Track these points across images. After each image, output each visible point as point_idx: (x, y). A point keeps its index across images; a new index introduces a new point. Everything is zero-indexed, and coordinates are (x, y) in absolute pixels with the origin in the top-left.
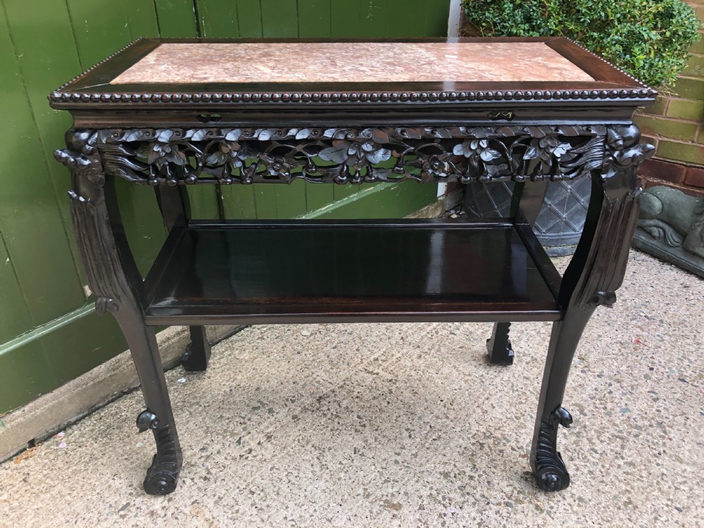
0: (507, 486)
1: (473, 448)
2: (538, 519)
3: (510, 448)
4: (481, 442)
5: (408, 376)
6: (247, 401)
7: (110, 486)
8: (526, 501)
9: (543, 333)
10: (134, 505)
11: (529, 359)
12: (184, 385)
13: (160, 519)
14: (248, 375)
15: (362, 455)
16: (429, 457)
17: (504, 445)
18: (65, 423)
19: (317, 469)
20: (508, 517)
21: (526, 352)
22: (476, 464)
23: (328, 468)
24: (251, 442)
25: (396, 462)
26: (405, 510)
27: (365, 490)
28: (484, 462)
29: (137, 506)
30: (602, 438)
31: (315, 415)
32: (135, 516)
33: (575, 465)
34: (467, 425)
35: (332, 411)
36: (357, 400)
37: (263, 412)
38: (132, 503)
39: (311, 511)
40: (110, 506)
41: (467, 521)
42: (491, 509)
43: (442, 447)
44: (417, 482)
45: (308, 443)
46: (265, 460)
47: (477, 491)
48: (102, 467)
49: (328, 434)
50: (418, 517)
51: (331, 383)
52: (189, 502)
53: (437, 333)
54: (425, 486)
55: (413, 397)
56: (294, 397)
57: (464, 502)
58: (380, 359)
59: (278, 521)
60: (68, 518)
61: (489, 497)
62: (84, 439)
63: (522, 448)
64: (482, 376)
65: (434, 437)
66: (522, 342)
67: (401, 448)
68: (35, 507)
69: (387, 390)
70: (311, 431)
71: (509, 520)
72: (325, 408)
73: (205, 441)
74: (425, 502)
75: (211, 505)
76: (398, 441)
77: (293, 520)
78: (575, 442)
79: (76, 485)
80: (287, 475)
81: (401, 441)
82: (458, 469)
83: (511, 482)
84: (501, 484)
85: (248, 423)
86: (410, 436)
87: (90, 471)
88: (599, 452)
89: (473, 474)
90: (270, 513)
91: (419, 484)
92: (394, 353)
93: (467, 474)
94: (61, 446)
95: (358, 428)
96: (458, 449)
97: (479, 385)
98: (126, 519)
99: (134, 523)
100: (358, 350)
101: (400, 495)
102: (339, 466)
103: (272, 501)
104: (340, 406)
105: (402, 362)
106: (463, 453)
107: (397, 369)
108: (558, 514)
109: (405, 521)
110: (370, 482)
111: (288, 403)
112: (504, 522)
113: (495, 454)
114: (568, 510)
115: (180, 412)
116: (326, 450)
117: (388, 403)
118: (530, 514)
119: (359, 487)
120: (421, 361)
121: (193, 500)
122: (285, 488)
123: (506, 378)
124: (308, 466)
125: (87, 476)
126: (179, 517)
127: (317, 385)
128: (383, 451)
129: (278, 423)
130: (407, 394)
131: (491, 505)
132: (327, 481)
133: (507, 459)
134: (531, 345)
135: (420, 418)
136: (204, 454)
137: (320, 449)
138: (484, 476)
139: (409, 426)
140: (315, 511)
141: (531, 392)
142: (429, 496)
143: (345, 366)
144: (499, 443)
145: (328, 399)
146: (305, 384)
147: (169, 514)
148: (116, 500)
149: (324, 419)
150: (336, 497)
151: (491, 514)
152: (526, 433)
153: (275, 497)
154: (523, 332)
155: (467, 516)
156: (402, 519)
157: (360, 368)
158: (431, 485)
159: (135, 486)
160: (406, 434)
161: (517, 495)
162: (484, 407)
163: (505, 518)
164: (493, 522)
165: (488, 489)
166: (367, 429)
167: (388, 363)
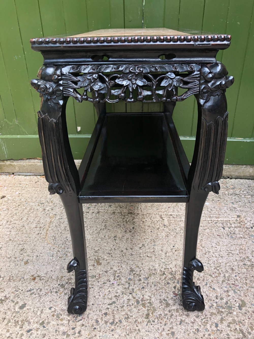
0: (149, 296)
1: (158, 272)
2: (141, 318)
4: (165, 273)
5: (175, 229)
8: (147, 308)
11: (249, 263)
13: (44, 212)
16: (135, 260)
19: (95, 232)
22: (150, 277)
23: (99, 234)
24: (91, 210)
25: (122, 251)
26: (99, 267)
27: (99, 250)
28: (154, 280)
30: (231, 325)
31: (120, 217)
33: (195, 320)
34: (170, 263)
35: (128, 219)
36: (141, 222)
38: (45, 204)
40: (40, 201)
41: (113, 291)
42: (128, 296)
43: (146, 261)
44: (118, 263)
45: (105, 223)
47: (133, 286)
49: (115, 225)
50: (100, 273)
51: (141, 211)
52: (54, 213)
53: (216, 223)
54: (119, 267)
55: (164, 237)
57: (123, 284)
61: (134, 292)
65: (149, 255)
67: (131, 248)
68: (29, 189)
69: (158, 227)
70: (112, 220)
71: (129, 306)
74: (110, 271)
75: (57, 218)
76: (134, 245)
82: (139, 273)
83: (152, 297)
84: (147, 293)
86: (140, 248)
88: (218, 328)
89: (142, 280)
91: (118, 264)
93: (140, 278)
95: (128, 231)
96: (151, 267)
99: (38, 208)
100: (169, 207)
101: (106, 262)
102: (103, 236)
104: (133, 220)
105: (180, 223)
106: (151, 270)
107: (174, 224)
108: (152, 326)
109: (95, 270)
110: (103, 249)
111: (118, 207)
112: (126, 305)
113: (163, 282)
114: (159, 330)
116: (107, 229)
117: (152, 231)
118: (141, 314)
119: (98, 247)
121: (56, 214)
123: (221, 261)
124: (95, 229)
126: (47, 215)
127: (136, 208)
128: (123, 244)
129: (106, 211)
130: (164, 234)
131: (131, 295)
133: (165, 288)
135: (154, 245)
137: (106, 227)
138: (145, 284)
139: (146, 244)
141: (224, 276)
142: (115, 271)
145: (132, 215)
146: (133, 205)
147: (47, 213)
149: (121, 220)
151: (126, 298)
155: (116, 289)
156: (95, 269)
157: (160, 213)
158: (121, 269)
160: (140, 246)
161: (147, 302)
163: (128, 304)
164: (122, 301)
165: (139, 289)
166: (130, 233)
167: (174, 219)
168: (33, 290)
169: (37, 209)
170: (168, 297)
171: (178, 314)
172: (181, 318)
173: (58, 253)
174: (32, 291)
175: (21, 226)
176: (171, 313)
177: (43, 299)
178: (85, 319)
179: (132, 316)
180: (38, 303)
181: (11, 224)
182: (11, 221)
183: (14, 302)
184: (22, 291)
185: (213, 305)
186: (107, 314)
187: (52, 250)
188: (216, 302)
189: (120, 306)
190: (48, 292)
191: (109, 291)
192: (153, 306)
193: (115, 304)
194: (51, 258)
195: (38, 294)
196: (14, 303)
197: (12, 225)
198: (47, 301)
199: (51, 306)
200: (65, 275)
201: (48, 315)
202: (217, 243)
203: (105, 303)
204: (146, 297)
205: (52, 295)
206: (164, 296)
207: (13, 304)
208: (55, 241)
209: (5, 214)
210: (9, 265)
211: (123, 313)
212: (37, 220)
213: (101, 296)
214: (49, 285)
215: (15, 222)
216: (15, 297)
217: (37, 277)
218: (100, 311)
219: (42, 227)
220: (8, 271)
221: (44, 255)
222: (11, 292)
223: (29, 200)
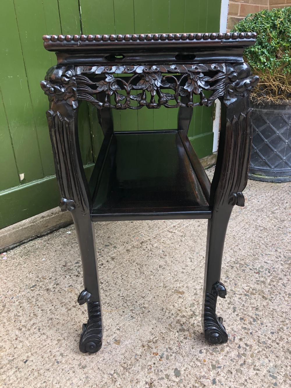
0: (246, 286)
1: (227, 268)
2: (263, 302)
3: (249, 269)
4: (232, 265)
5: (192, 234)
6: (102, 243)
7: (27, 277)
8: (257, 294)
9: (271, 217)
10: (39, 286)
11: (262, 228)
12: (70, 234)
13: (52, 292)
14: (104, 231)
15: (164, 268)
16: (202, 271)
17: (246, 267)
18: (7, 248)
19: (138, 274)
20: (246, 301)
21: (261, 225)
22: (228, 275)
23: (144, 274)
24: (103, 261)
25: (183, 272)
26: (186, 295)
27: (164, 284)
28: (233, 275)
29: (40, 286)
31: (139, 250)
32: (39, 290)
33: (287, 278)
34: (224, 257)
35: (148, 248)
36: (162, 244)
37: (111, 247)
38: (38, 285)
39: (133, 293)
40: (26, 285)
41: (222, 301)
45: (134, 262)
46: (110, 269)
47: (228, 288)
48: (24, 268)
49: (145, 258)
50: (193, 299)
51: (148, 236)
52: (67, 286)
54: (198, 284)
55: (194, 244)
56: (128, 241)
58: (176, 226)
59: (115, 296)
60: (4, 290)
61: (235, 291)
62: (16, 256)
63: (256, 269)
64: (234, 235)
66: (258, 220)
67: (186, 266)
69: (179, 240)
70: (136, 257)
72: (145, 247)
73: (78, 259)
75: (79, 288)
76: (184, 263)
77: (123, 296)
78: (287, 268)
79: (10, 276)
80: (121, 276)
81: (186, 263)
83: (249, 285)
84: (243, 285)
85: (102, 252)
86: (191, 261)
87: (17, 270)
89: (227, 280)
90: (110, 293)
91: (195, 283)
92: (184, 224)
93: (223, 280)
94: (4, 258)
95: (162, 256)
97: (232, 239)
98: (34, 291)
99: (37, 293)
100: (165, 222)
101: (184, 288)
102: (150, 273)
103: (112, 287)
104: (153, 246)
105: (189, 228)
107: (186, 231)
108: (276, 301)
109: (186, 300)
110: (167, 281)
111: (124, 244)
112: (244, 303)
113: (240, 271)
114: (282, 299)
115: (66, 246)
117: (180, 246)
118: (259, 300)
119: (161, 283)
120: (200, 228)
121: (69, 285)
122: (119, 281)
123: (248, 237)
124: (133, 272)
125: (16, 272)
126: (61, 292)
127: (140, 236)
128: (175, 267)
129: (118, 253)
130: (191, 242)
131: (236, 295)
132: (143, 279)
133: (247, 274)
134: (264, 222)
135: (197, 253)
136: (77, 265)
137: (140, 265)
138: (233, 281)
139: (191, 256)
140: (136, 292)
141: (263, 244)
142: (200, 289)
143: (157, 229)
144: (243, 266)
145: (146, 243)
146: (135, 236)
147: (57, 290)
148: (29, 282)
149: (144, 252)
150: (148, 287)
151: (236, 299)
152: (258, 262)
153: (114, 285)
154: (259, 216)
156: (184, 299)
157: (165, 230)
159: (40, 277)
160: (189, 260)
161: (252, 291)
162: (235, 249)
163: (244, 301)
164: (237, 303)
165: (235, 287)
166: (167, 257)
167: (181, 228)
168: (163, 354)
169: (37, 295)
170: (257, 278)
171: (275, 282)
172: (280, 283)
173: (133, 312)
174: (165, 356)
175: (48, 321)
176: (272, 285)
177: (184, 352)
178: (235, 334)
179: (258, 306)
180: (186, 358)
181: (29, 328)
182: (23, 326)
183: (163, 378)
184: (154, 364)
185: (282, 264)
186: (243, 318)
187: (124, 314)
188: (281, 260)
189: (242, 307)
190: (178, 344)
191: (220, 304)
192: (257, 289)
193: (237, 308)
194: (134, 320)
195: (173, 353)
196: (165, 378)
197: (34, 327)
198: (190, 350)
199: (199, 350)
200: (171, 322)
201: (208, 357)
202: (230, 227)
203: (230, 313)
204: (247, 288)
205: (186, 343)
206: (254, 279)
207: (166, 380)
208: (114, 306)
209: (2, 325)
210: (102, 359)
211: (251, 309)
212: (56, 303)
213: (220, 311)
214: (171, 339)
215: (32, 322)
216: (157, 374)
217: (149, 344)
218: (236, 321)
219: (76, 305)
220: (110, 364)
221: (123, 324)
222: (147, 374)
223: (10, 293)
